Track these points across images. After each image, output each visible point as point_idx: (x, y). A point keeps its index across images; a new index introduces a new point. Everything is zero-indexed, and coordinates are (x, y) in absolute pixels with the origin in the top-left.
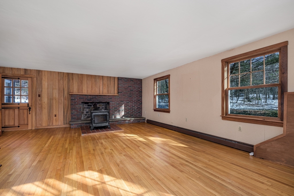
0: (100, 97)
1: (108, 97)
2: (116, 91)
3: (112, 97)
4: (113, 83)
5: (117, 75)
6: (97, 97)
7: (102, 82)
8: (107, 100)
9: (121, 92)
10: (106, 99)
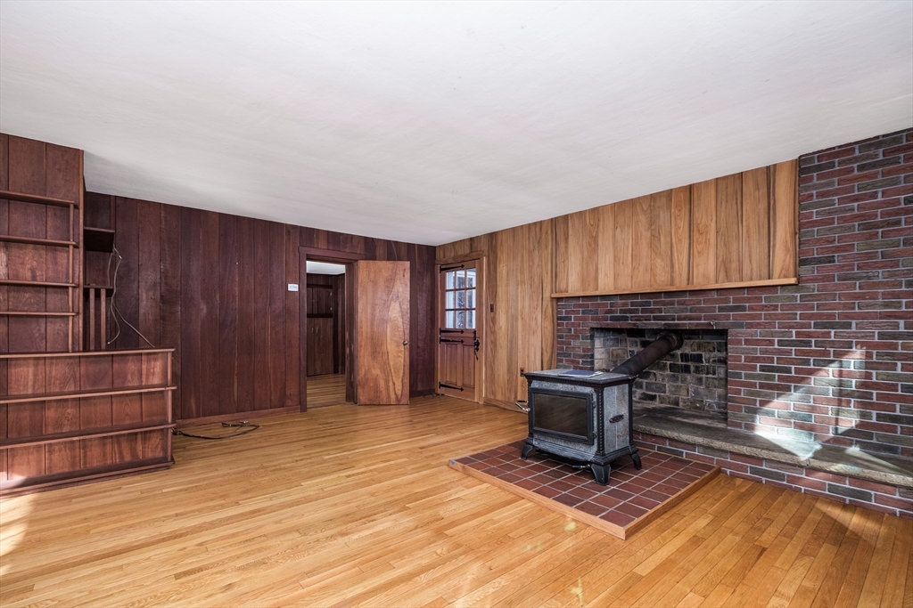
0: (672, 303)
1: (716, 301)
2: (783, 258)
3: (748, 300)
4: (763, 205)
5: (785, 151)
6: (655, 303)
7: (683, 224)
8: (714, 318)
9: (819, 261)
10: (701, 310)
